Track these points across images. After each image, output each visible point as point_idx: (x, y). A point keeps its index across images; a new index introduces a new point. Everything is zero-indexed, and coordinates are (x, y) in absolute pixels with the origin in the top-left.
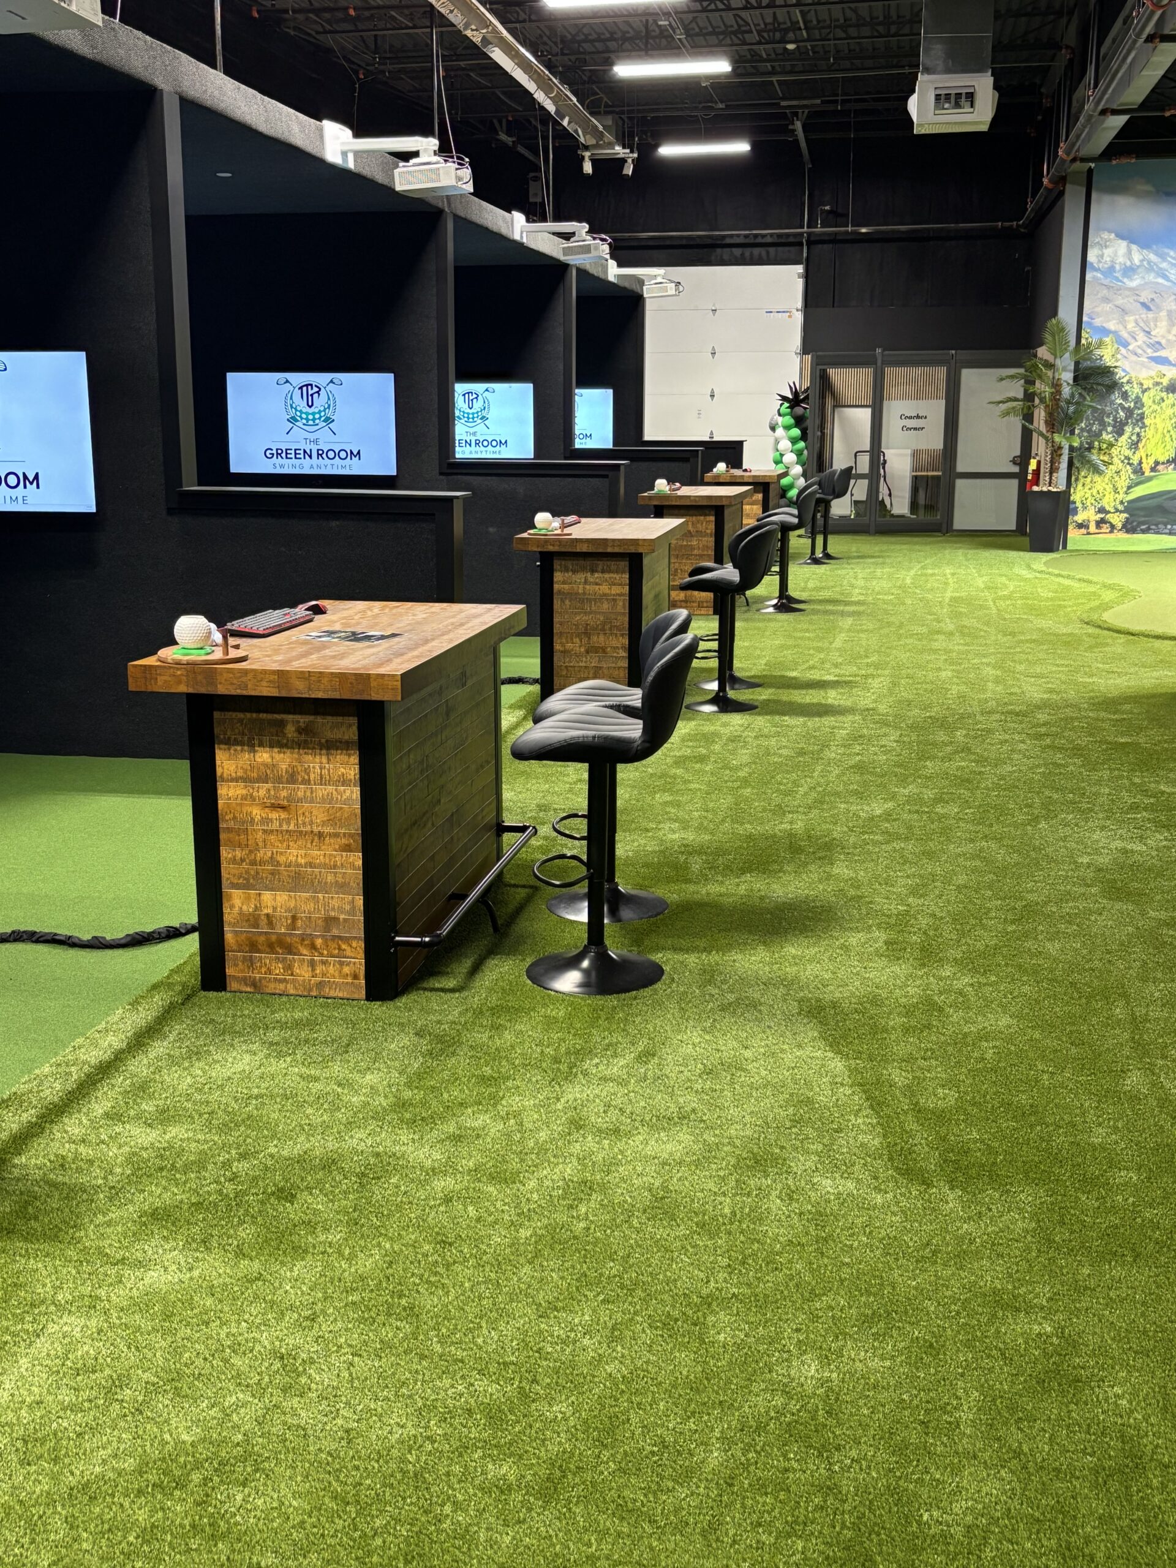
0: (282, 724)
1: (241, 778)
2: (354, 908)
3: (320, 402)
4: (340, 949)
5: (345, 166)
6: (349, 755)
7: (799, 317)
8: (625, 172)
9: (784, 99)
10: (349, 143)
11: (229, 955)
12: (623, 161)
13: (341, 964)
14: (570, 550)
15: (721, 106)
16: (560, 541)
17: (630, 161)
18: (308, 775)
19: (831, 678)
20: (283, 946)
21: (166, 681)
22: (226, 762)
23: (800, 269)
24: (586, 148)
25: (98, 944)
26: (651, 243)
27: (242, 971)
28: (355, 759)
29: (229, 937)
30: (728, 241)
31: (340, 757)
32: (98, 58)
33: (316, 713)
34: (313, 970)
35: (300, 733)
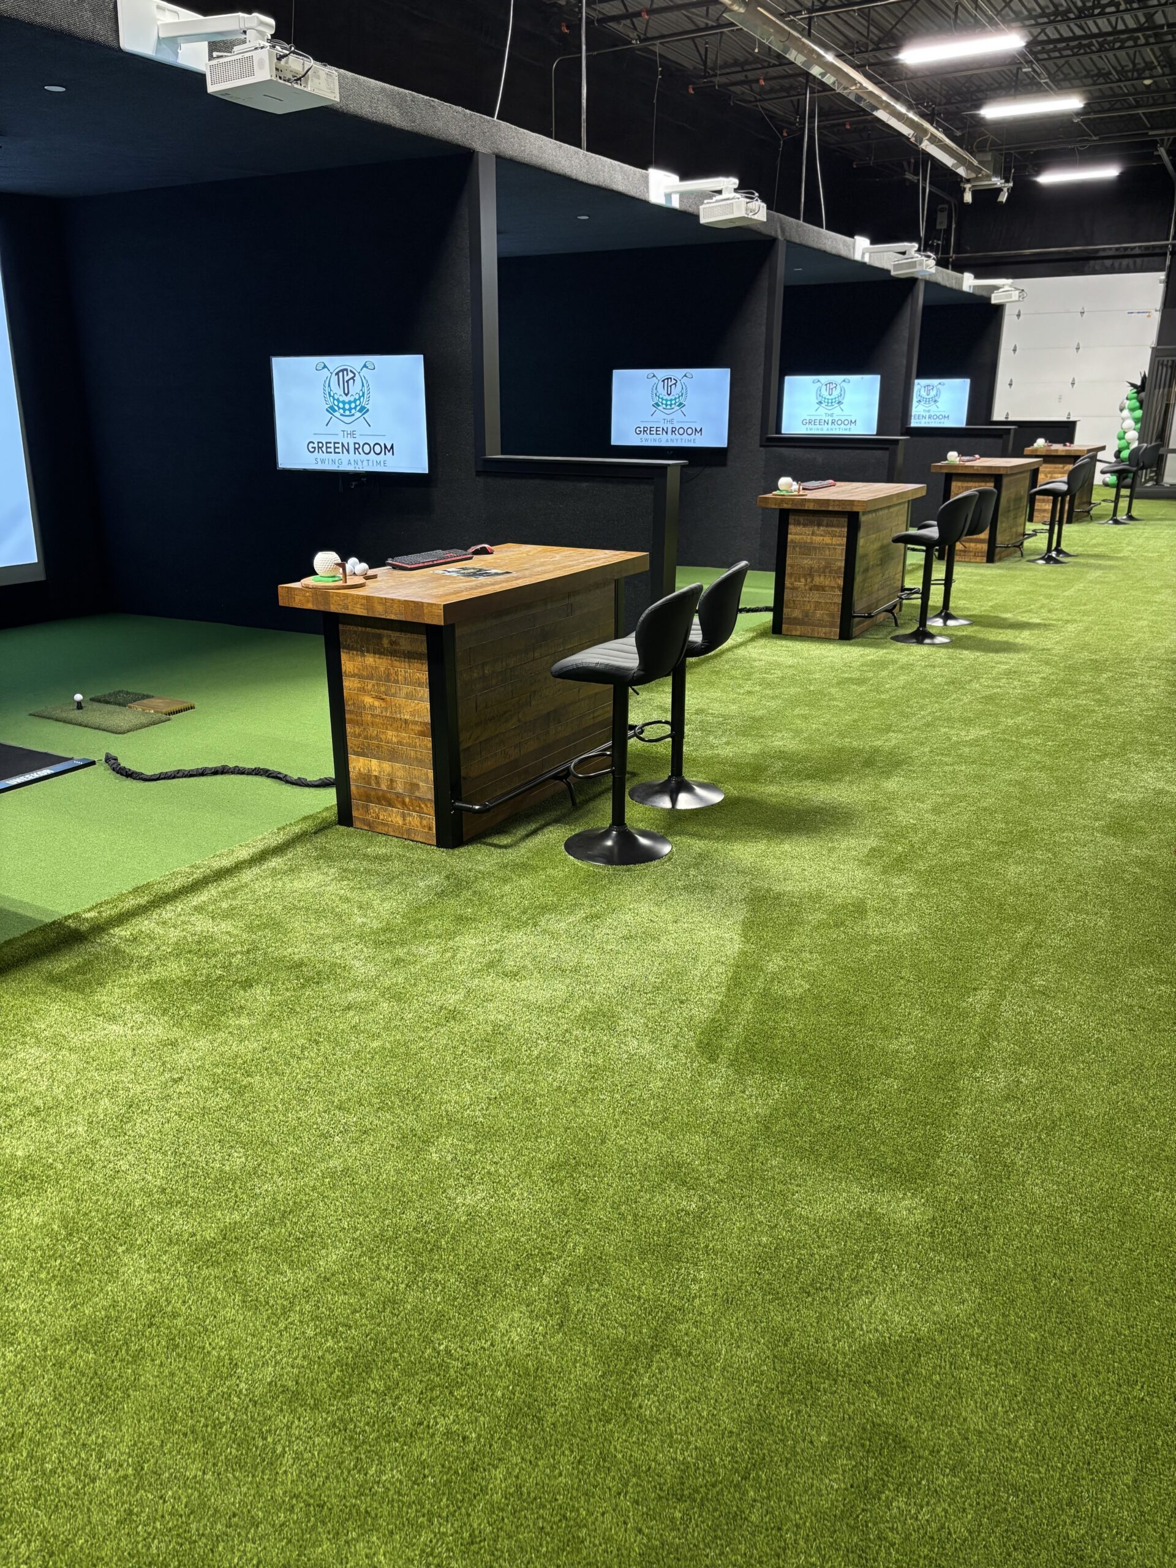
0: (380, 637)
1: (357, 675)
2: (428, 778)
3: (676, 391)
4: (420, 807)
5: (668, 205)
6: (422, 664)
7: (1157, 317)
8: (999, 200)
9: (1152, 128)
10: (678, 186)
11: (354, 802)
12: (1000, 190)
13: (421, 818)
14: (800, 508)
15: (1095, 138)
16: (793, 500)
17: (1005, 190)
18: (397, 676)
19: (1038, 621)
20: (386, 800)
21: (300, 600)
22: (349, 663)
23: (1162, 275)
24: (968, 181)
25: (301, 783)
26: (1032, 258)
27: (362, 815)
28: (425, 667)
29: (353, 788)
30: (1102, 254)
31: (417, 665)
32: (416, 130)
33: (401, 631)
34: (404, 820)
35: (391, 645)
